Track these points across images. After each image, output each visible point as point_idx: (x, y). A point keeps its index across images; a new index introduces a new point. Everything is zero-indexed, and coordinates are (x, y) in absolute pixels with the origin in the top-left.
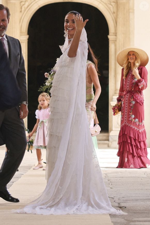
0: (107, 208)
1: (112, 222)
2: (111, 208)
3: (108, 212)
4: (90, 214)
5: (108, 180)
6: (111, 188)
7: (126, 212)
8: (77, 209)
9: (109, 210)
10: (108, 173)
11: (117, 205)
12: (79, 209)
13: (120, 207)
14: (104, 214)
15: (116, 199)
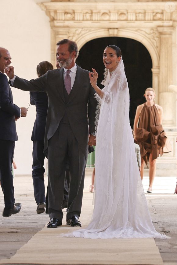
0: (152, 232)
1: (157, 246)
2: (156, 232)
3: (153, 236)
4: (135, 238)
5: (153, 206)
6: (155, 213)
7: (170, 236)
8: (123, 233)
9: (153, 234)
10: (152, 199)
11: (161, 229)
12: (125, 233)
13: (164, 232)
14: (149, 238)
15: (160, 224)
